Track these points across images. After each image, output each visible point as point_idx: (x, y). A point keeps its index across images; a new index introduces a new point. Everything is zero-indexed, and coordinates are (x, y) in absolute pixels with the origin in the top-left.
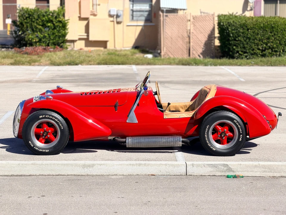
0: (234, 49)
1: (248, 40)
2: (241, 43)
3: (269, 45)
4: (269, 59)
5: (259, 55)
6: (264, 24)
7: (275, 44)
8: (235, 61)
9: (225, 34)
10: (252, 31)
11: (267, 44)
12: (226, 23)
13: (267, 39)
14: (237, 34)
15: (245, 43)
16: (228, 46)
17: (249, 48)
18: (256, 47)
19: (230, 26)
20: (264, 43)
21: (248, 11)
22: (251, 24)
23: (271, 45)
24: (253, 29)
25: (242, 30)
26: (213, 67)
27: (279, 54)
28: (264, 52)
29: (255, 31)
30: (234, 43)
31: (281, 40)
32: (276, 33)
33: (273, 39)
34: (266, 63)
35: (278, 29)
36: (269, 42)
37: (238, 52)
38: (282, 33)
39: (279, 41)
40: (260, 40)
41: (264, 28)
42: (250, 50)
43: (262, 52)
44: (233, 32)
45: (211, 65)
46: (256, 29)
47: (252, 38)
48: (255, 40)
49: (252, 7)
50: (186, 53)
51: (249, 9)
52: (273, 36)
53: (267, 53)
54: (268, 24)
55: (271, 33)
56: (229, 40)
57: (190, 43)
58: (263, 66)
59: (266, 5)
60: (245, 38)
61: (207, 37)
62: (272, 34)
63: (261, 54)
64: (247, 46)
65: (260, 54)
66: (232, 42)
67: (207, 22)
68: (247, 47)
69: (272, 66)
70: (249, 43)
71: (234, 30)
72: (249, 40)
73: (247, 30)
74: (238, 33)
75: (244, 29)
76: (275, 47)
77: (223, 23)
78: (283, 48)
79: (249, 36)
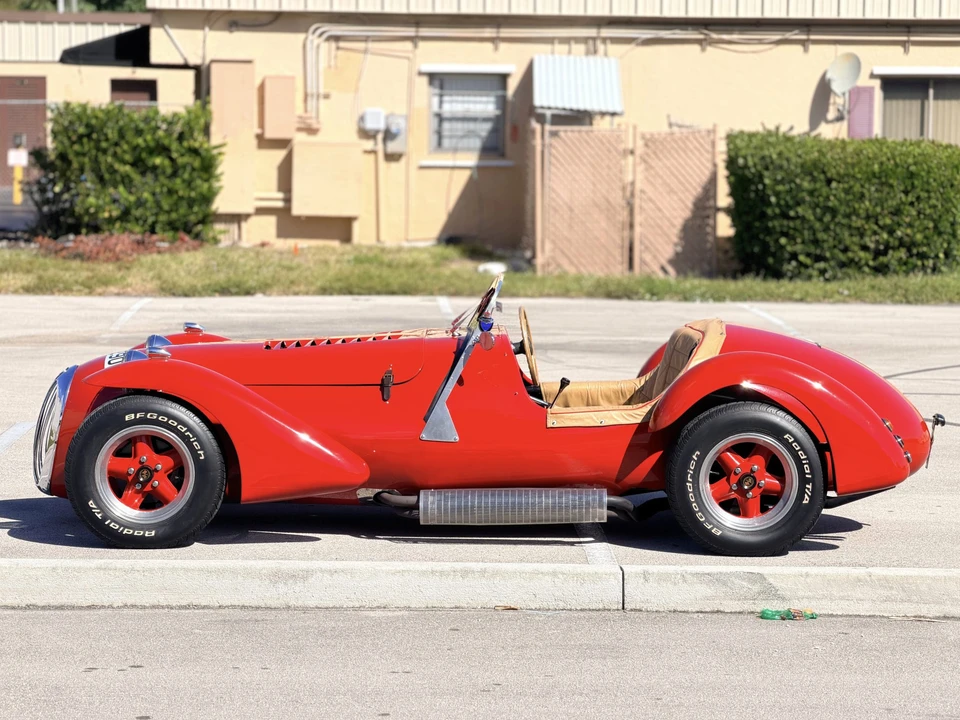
0: (782, 247)
1: (827, 218)
2: (806, 226)
3: (899, 233)
4: (899, 280)
5: (866, 269)
6: (882, 164)
7: (919, 231)
8: (786, 285)
9: (752, 195)
10: (841, 186)
11: (891, 232)
12: (756, 160)
13: (891, 213)
14: (793, 198)
15: (817, 225)
16: (761, 236)
17: (831, 242)
18: (856, 239)
19: (767, 168)
20: (882, 228)
21: (828, 122)
22: (839, 162)
23: (907, 235)
24: (846, 179)
25: (810, 182)
26: (711, 305)
27: (935, 264)
28: (883, 259)
29: (851, 187)
30: (782, 226)
31: (940, 217)
32: (924, 195)
33: (914, 213)
34: (889, 293)
35: (931, 180)
36: (899, 225)
37: (794, 256)
38: (944, 196)
39: (934, 221)
40: (868, 218)
41: (882, 179)
42: (836, 251)
43: (874, 259)
44: (780, 188)
45: (704, 298)
46: (857, 179)
47: (843, 209)
48: (854, 218)
49: (841, 108)
50: (619, 258)
51: (831, 114)
52: (912, 204)
53: (894, 262)
54: (897, 165)
55: (906, 193)
56: (763, 216)
57: (631, 226)
58: (881, 303)
59: (888, 102)
60: (818, 211)
61: (690, 205)
62: (911, 198)
63: (871, 263)
64: (825, 237)
65: (868, 266)
66: (775, 224)
67: (690, 154)
68: (824, 241)
69: (908, 302)
70: (832, 226)
71: (781, 182)
72: (834, 217)
73: (824, 184)
74: (794, 193)
75: (814, 180)
76: (920, 242)
77: (745, 158)
78: (945, 245)
79: (833, 202)
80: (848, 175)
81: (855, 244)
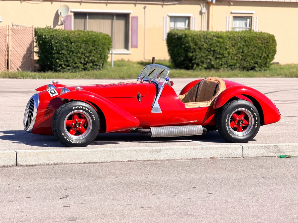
0: (57, 63)
1: (71, 54)
2: (65, 56)
3: (90, 58)
4: (91, 72)
5: (81, 69)
6: (86, 38)
7: (96, 58)
9: (48, 47)
10: (75, 44)
11: (88, 58)
12: (49, 36)
13: (89, 52)
14: (61, 48)
15: (68, 56)
16: (51, 59)
17: (72, 61)
18: (79, 60)
19: (52, 39)
20: (86, 57)
21: (59, 25)
22: (74, 37)
23: (93, 59)
24: (76, 42)
25: (66, 43)
27: (99, 68)
28: (86, 66)
29: (78, 45)
30: (57, 56)
31: (102, 54)
32: (98, 47)
33: (95, 52)
34: (92, 76)
35: (100, 43)
36: (91, 56)
37: (61, 65)
39: (100, 55)
40: (82, 54)
41: (86, 42)
42: (73, 64)
43: (83, 66)
44: (57, 45)
45: (39, 78)
46: (79, 42)
47: (76, 51)
48: (78, 54)
49: (62, 21)
50: (4, 66)
51: (59, 23)
52: (94, 50)
53: (89, 67)
54: (90, 38)
55: (93, 46)
56: (51, 53)
57: (8, 55)
58: (90, 79)
60: (68, 52)
61: (26, 50)
62: (94, 48)
63: (82, 67)
64: (70, 59)
65: (81, 68)
66: (56, 56)
67: (26, 34)
68: (70, 61)
70: (72, 56)
71: (57, 43)
72: (73, 53)
73: (70, 43)
74: (61, 46)
75: (67, 42)
76: (96, 61)
77: (45, 36)
78: (102, 62)
79: (73, 49)
80: (77, 41)
81: (78, 61)
